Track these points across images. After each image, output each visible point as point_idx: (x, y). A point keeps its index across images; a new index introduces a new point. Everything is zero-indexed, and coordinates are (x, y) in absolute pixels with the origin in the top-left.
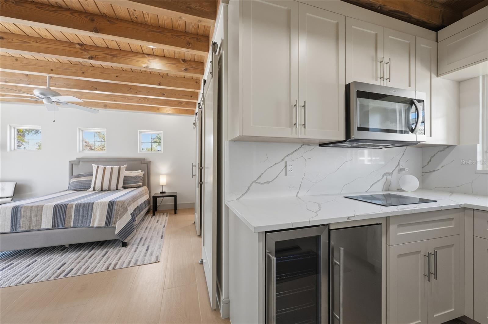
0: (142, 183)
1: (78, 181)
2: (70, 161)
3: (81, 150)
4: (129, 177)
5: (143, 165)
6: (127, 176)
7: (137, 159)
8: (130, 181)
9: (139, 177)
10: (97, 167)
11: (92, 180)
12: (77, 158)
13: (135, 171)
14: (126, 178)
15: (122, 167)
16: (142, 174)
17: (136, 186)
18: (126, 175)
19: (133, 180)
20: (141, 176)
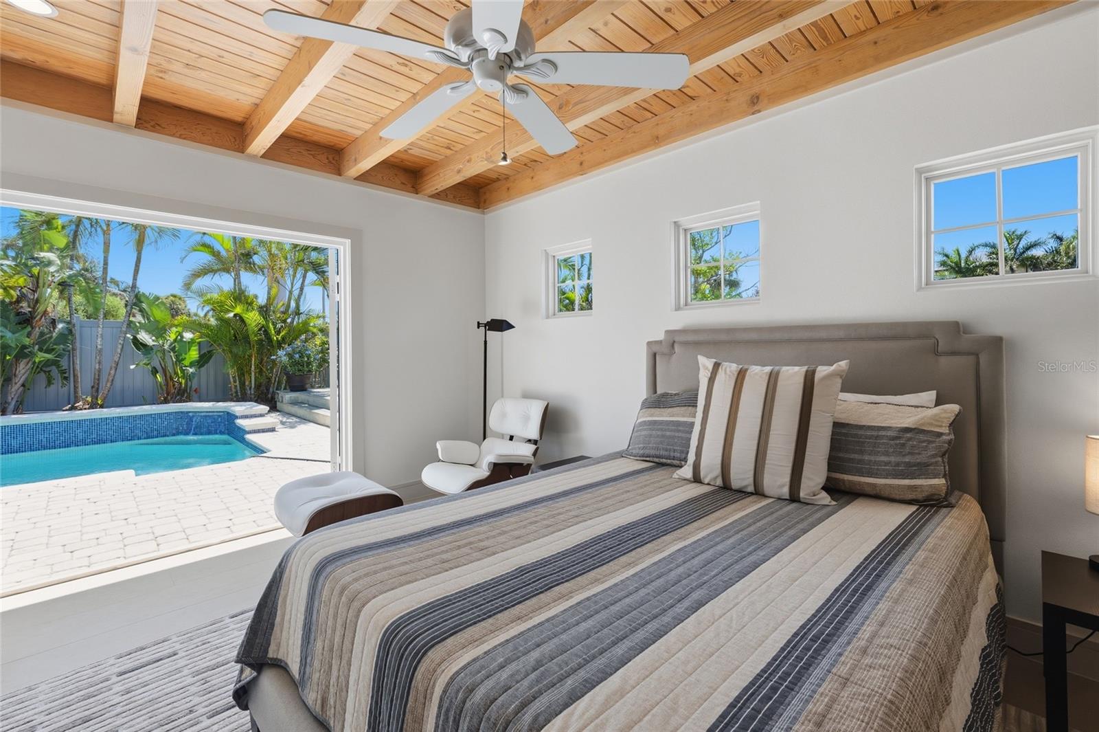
0: (944, 476)
1: (655, 422)
2: (649, 343)
3: (682, 301)
4: (861, 432)
5: (944, 361)
6: (852, 422)
7: (905, 325)
8: (866, 457)
9: (922, 437)
10: (710, 367)
11: (692, 424)
12: (667, 332)
13: (896, 394)
14: (843, 434)
15: (822, 371)
16: (946, 423)
17: (910, 496)
18: (843, 418)
19: (887, 454)
20: (940, 435)
